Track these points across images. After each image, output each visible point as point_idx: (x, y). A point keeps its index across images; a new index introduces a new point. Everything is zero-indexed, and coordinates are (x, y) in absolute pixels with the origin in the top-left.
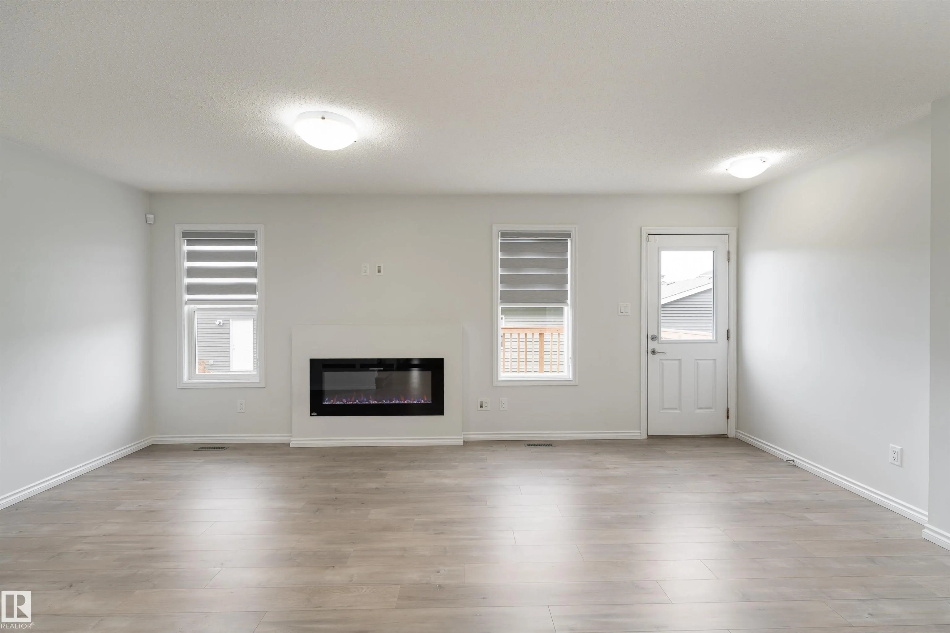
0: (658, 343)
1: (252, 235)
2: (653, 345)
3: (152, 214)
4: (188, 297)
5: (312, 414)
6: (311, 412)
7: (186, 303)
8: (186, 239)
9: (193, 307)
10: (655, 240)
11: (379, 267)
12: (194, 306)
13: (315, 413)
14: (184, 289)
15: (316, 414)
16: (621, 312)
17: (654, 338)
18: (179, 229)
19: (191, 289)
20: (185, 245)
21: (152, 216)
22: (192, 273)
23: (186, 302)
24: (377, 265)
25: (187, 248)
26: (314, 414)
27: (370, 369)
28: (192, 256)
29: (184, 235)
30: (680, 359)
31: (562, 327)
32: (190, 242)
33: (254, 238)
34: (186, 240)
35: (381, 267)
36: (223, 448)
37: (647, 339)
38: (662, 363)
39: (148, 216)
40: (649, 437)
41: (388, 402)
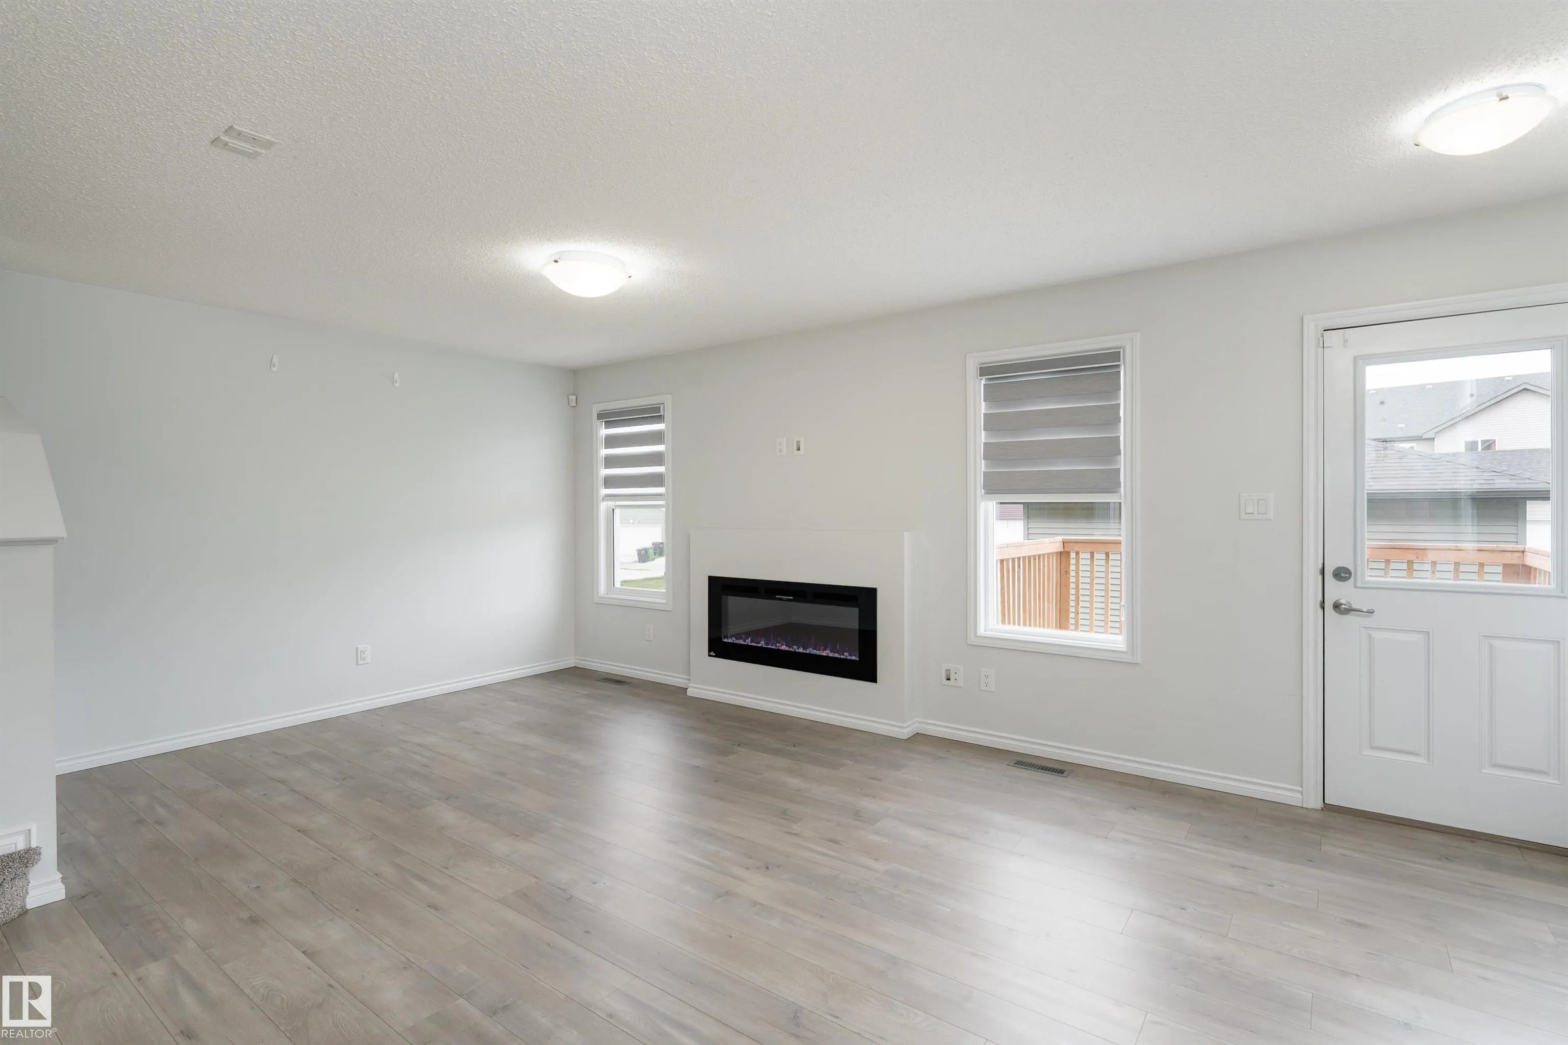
0: (1356, 587)
1: (657, 409)
2: (1337, 591)
3: (574, 395)
4: (605, 491)
5: (710, 654)
6: (709, 651)
7: (603, 500)
8: (604, 420)
9: (611, 504)
10: (1345, 341)
11: (798, 442)
12: (614, 502)
13: (714, 652)
14: (601, 482)
15: (714, 654)
16: (1247, 512)
17: (1342, 574)
18: (596, 409)
19: (609, 482)
20: (602, 429)
21: (574, 397)
22: (610, 462)
23: (603, 498)
24: (796, 439)
25: (604, 432)
26: (712, 653)
27: (777, 597)
28: (611, 441)
29: (600, 416)
30: (1428, 632)
31: (1119, 540)
32: (609, 424)
33: (660, 413)
34: (604, 423)
35: (801, 443)
36: (624, 682)
37: (1320, 577)
38: (1370, 636)
39: (570, 397)
40: (1328, 808)
41: (801, 650)
